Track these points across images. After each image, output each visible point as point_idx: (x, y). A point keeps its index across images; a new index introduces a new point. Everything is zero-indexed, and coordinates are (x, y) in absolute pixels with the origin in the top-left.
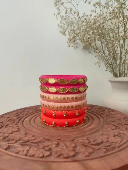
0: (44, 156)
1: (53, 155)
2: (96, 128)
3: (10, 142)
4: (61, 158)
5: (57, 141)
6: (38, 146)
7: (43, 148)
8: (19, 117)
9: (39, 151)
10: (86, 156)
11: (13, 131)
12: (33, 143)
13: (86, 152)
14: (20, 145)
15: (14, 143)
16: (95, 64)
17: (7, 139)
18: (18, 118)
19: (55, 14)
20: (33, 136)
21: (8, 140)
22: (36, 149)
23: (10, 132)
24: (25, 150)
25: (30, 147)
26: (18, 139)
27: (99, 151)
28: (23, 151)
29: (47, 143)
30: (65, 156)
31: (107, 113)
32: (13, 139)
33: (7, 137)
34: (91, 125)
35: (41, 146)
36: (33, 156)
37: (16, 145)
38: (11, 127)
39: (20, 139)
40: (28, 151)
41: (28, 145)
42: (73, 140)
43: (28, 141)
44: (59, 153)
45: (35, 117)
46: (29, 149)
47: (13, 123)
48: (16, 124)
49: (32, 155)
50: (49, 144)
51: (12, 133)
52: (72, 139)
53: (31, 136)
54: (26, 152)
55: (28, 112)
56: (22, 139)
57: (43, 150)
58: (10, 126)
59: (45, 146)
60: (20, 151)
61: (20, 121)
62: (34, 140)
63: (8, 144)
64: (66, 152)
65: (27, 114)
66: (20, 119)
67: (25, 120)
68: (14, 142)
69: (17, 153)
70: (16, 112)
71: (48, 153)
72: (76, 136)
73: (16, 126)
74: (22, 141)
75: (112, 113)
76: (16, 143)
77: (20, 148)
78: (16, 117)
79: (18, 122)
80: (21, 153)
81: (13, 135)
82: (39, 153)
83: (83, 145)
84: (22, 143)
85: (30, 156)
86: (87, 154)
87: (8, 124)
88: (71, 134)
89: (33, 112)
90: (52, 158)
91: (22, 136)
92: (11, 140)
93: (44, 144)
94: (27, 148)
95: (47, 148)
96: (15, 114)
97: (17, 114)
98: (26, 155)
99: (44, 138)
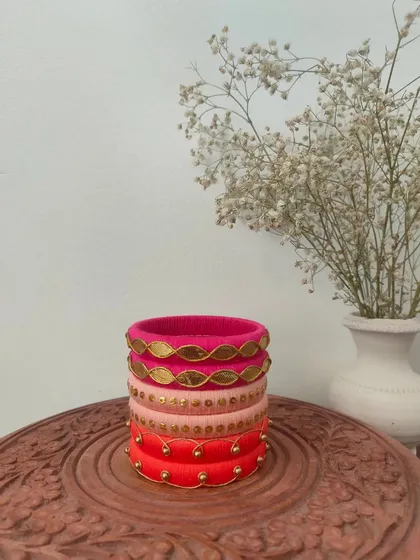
3: (32, 540)
5: (168, 542)
6: (111, 556)
8: (64, 442)
11: (43, 500)
12: (98, 544)
14: (60, 552)
15: (45, 544)
17: (24, 528)
18: (63, 448)
20: (102, 519)
21: (28, 533)
23: (35, 502)
26: (56, 529)
31: (333, 434)
32: (43, 530)
33: (26, 518)
34: (279, 480)
35: (121, 555)
37: (50, 551)
38: (40, 485)
39: (64, 528)
41: (82, 553)
42: (216, 540)
43: (84, 538)
45: (113, 446)
47: (47, 466)
48: (55, 473)
50: (144, 549)
51: (39, 506)
52: (212, 534)
53: (94, 519)
55: (95, 424)
56: (69, 527)
58: (38, 478)
61: (67, 460)
62: (104, 533)
63: (27, 546)
65: (92, 432)
66: (67, 449)
67: (84, 455)
68: (42, 539)
70: (56, 425)
73: (54, 478)
76: (48, 543)
78: (56, 445)
79: (62, 464)
81: (42, 512)
83: (244, 557)
84: (66, 544)
87: (32, 472)
91: (70, 519)
92: (36, 533)
93: (129, 549)
97: (61, 430)
99: (132, 529)
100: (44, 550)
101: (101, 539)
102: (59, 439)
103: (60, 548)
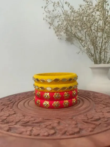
0: (49, 134)
1: (57, 134)
2: (89, 107)
3: (10, 124)
4: (67, 135)
5: (57, 120)
6: (40, 125)
7: (46, 127)
8: (11, 102)
9: (43, 130)
10: (91, 131)
11: (10, 114)
12: (34, 123)
13: (89, 128)
14: (21, 126)
15: (15, 125)
16: (77, 53)
17: (5, 121)
18: (12, 103)
19: (42, 7)
20: (32, 117)
21: (8, 123)
22: (39, 128)
23: (7, 115)
25: (33, 127)
26: (17, 121)
27: (100, 126)
28: (27, 131)
29: (48, 123)
30: (70, 133)
31: (92, 95)
32: (13, 121)
33: (5, 119)
35: (43, 125)
36: (38, 135)
37: (17, 126)
38: (7, 111)
39: (20, 121)
40: (31, 131)
41: (30, 126)
42: (72, 119)
43: (28, 122)
44: (63, 131)
45: (29, 100)
46: (32, 129)
47: (8, 107)
48: (11, 108)
49: (36, 134)
50: (50, 123)
51: (9, 116)
53: (29, 117)
54: (30, 132)
55: (20, 97)
56: (22, 120)
57: (47, 129)
58: (6, 109)
59: (47, 126)
60: (23, 132)
61: (14, 105)
62: (34, 120)
63: (9, 126)
64: (70, 129)
65: (20, 99)
67: (19, 103)
69: (21, 133)
70: (8, 98)
71: (52, 132)
72: (73, 114)
73: (12, 109)
74: (22, 123)
75: (97, 95)
76: (16, 124)
77: (23, 129)
78: (9, 102)
79: (13, 106)
81: (10, 117)
82: (44, 132)
83: (84, 122)
84: (22, 124)
85: (35, 136)
86: (90, 129)
87: (3, 109)
88: (68, 114)
89: (24, 97)
90: (58, 136)
91: (21, 118)
92: (11, 122)
93: (45, 123)
94: (30, 128)
95: (50, 127)
96: (8, 100)
97: (9, 99)
98: (30, 135)
99: (43, 119)
100: (15, 126)
101: (34, 122)
102: (10, 101)
103: (21, 125)
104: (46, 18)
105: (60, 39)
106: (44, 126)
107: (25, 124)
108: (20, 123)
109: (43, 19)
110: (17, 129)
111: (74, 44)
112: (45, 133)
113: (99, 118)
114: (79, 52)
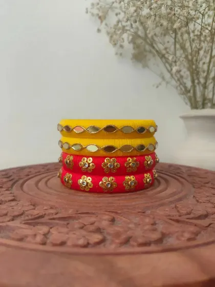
0: (88, 244)
1: (108, 243)
4: (133, 246)
6: (68, 224)
7: (82, 228)
8: (11, 178)
9: (74, 234)
10: (189, 240)
11: (2, 201)
12: (54, 219)
13: (183, 232)
14: (24, 224)
15: (9, 221)
18: (10, 181)
20: (51, 208)
22: (65, 230)
24: (40, 233)
25: (51, 228)
26: (16, 213)
27: (209, 229)
28: (35, 235)
29: (87, 220)
30: (141, 240)
31: (186, 171)
32: (6, 215)
35: (76, 224)
36: (63, 244)
37: (16, 223)
39: (22, 214)
40: (45, 235)
41: (43, 224)
42: (144, 213)
43: (42, 217)
44: (124, 237)
46: (49, 232)
47: (1, 187)
48: (6, 190)
49: (58, 242)
50: (93, 219)
53: (45, 208)
54: (42, 237)
55: (30, 172)
56: (26, 213)
57: (83, 232)
59: (85, 225)
60: (26, 236)
61: (16, 184)
62: (56, 214)
64: (139, 234)
65: (28, 175)
66: (14, 181)
67: (27, 182)
68: (8, 218)
69: (21, 240)
70: (4, 173)
71: (97, 237)
72: (147, 205)
73: (8, 192)
74: (27, 218)
76: (12, 220)
77: (27, 231)
78: (5, 180)
79: (12, 187)
80: (29, 239)
82: (76, 237)
83: (171, 219)
84: (27, 220)
85: (55, 245)
86: (187, 235)
88: (134, 203)
89: (39, 172)
90: (111, 247)
91: (25, 209)
92: (1, 216)
93: (80, 221)
94: (45, 229)
95: (92, 228)
96: (3, 175)
97: (6, 174)
98: (44, 244)
99: (77, 211)
100: (11, 224)
101: (55, 216)
102: (8, 178)
103: (23, 222)
104: (92, 8)
105: (121, 54)
106: (77, 226)
107: (35, 221)
108: (23, 218)
109: (85, 11)
110: (12, 229)
111: (148, 67)
112: (78, 239)
113: (205, 213)
114: (160, 84)
